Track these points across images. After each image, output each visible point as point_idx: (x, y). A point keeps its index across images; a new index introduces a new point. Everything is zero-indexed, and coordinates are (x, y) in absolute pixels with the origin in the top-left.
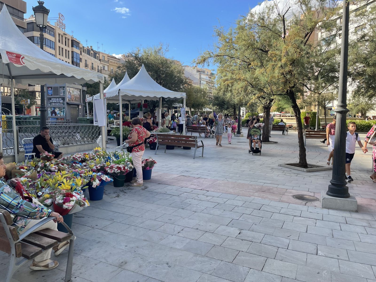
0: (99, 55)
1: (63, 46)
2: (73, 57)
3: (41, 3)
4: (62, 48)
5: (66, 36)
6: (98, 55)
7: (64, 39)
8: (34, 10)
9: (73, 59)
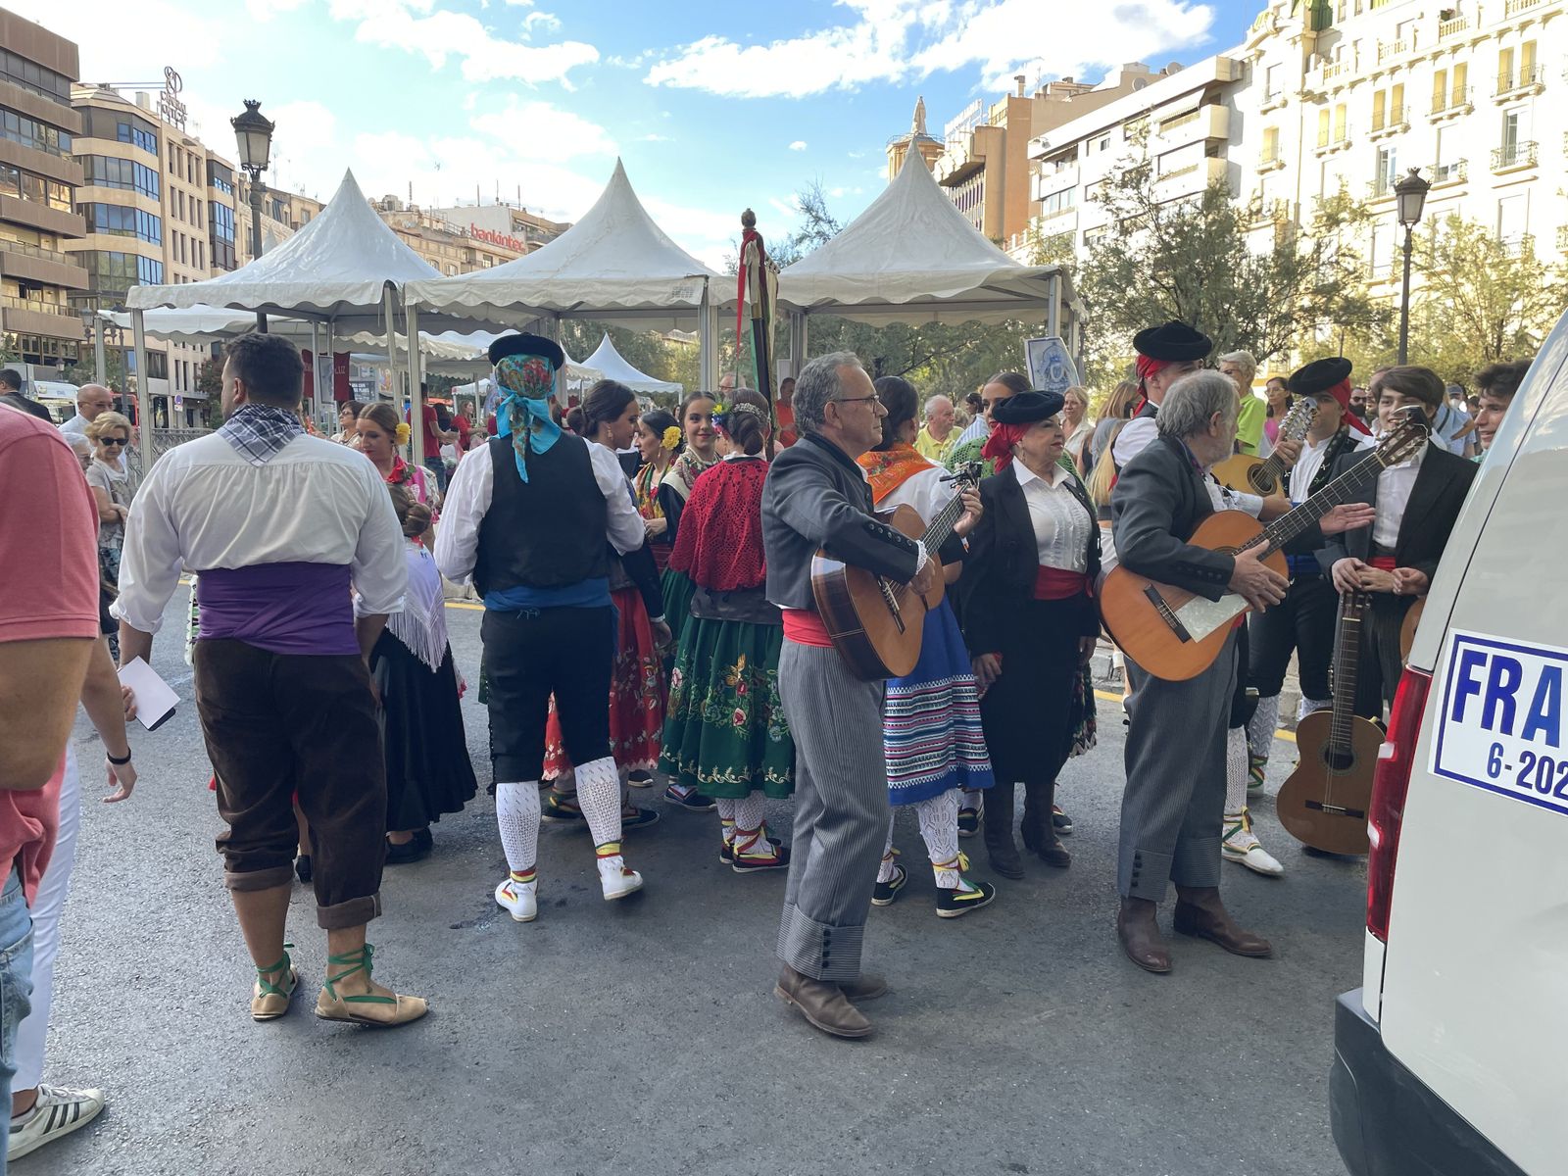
0: (290, 206)
1: (182, 184)
2: (212, 222)
3: (252, 106)
4: (181, 192)
5: (191, 148)
6: (286, 208)
7: (185, 158)
8: (235, 125)
9: (215, 226)
